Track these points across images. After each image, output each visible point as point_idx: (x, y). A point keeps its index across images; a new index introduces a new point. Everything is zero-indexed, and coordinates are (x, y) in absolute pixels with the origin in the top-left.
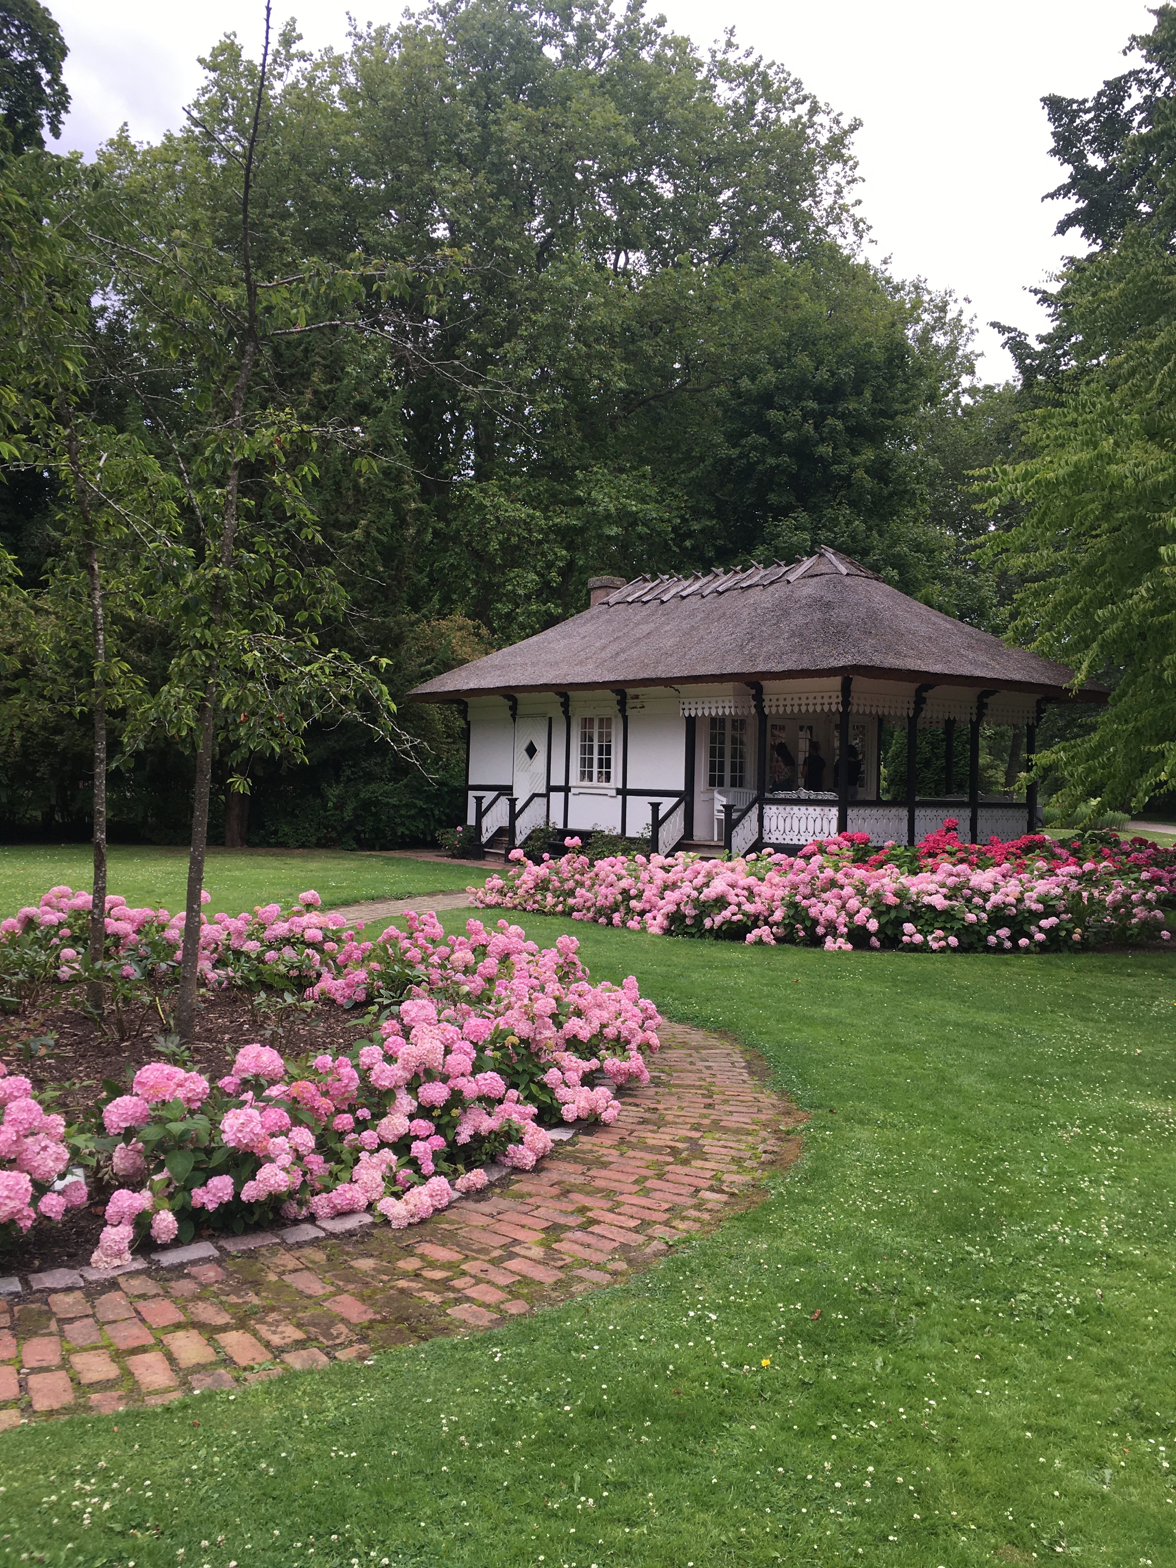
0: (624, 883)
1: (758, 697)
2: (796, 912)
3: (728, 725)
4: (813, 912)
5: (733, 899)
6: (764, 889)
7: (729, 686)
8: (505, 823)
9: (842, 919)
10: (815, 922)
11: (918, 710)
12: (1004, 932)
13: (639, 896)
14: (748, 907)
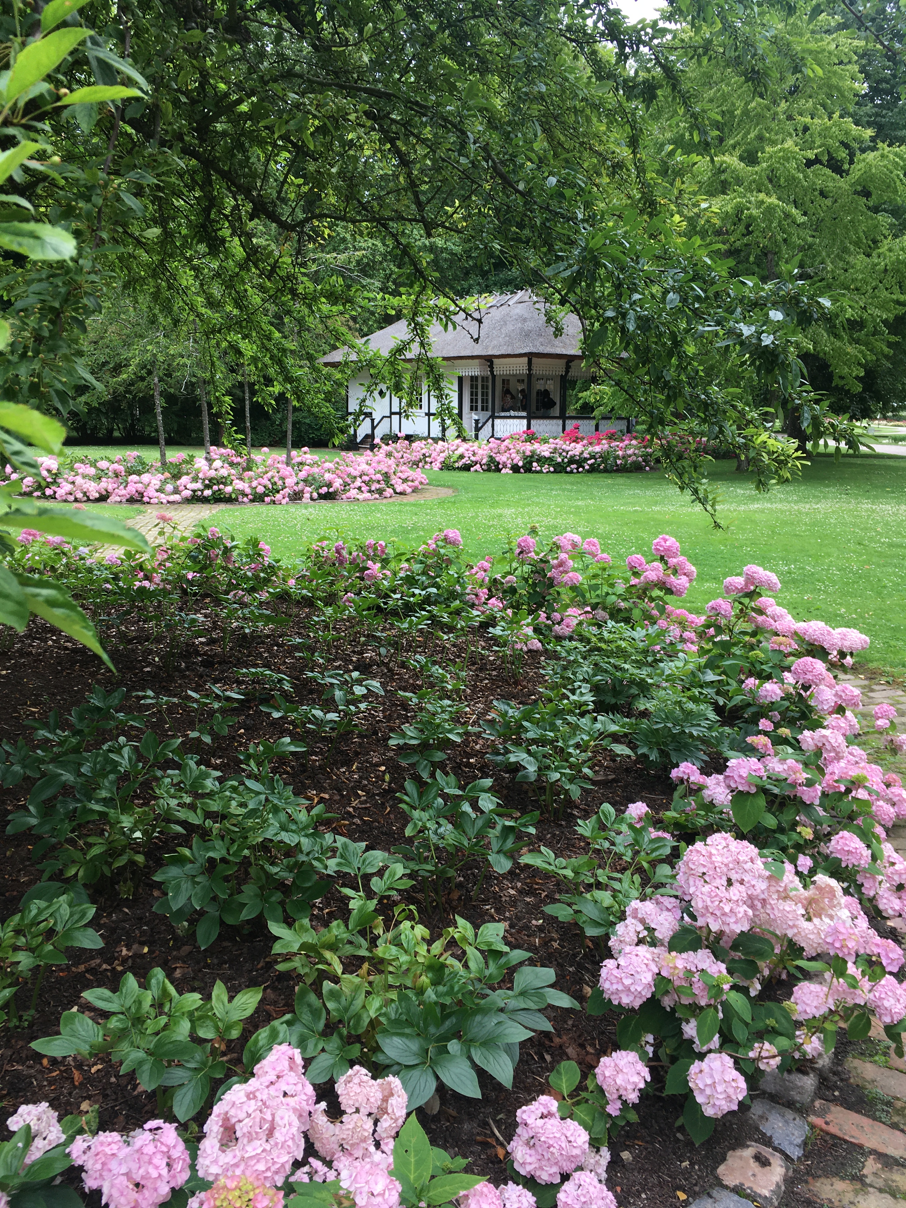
0: (423, 451)
1: (491, 366)
2: (492, 459)
3: (480, 380)
4: (497, 459)
5: (466, 455)
6: (480, 452)
7: (477, 361)
8: (369, 432)
9: (510, 461)
10: (499, 463)
11: (567, 372)
12: (574, 466)
13: (430, 456)
14: (473, 458)
